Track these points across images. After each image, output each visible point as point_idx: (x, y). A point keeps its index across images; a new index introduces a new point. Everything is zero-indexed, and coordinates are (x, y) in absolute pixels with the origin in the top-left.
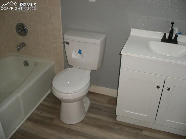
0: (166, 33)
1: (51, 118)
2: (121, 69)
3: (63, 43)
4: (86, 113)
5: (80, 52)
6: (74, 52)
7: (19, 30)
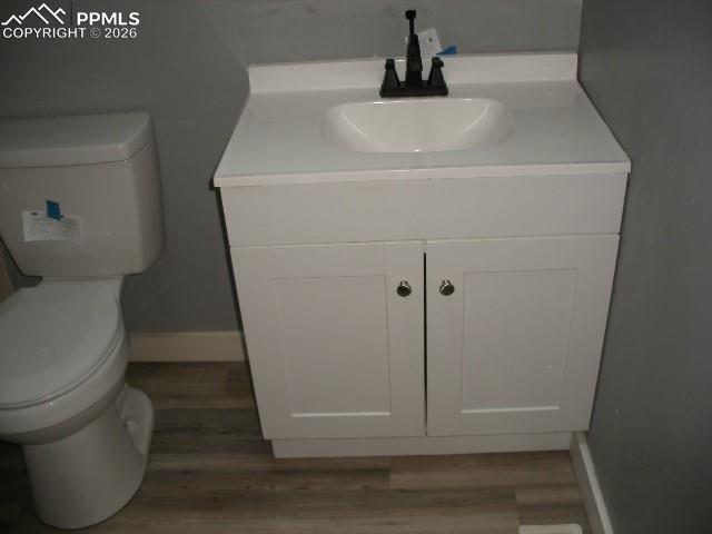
0: (392, 61)
4: (145, 459)
5: (53, 210)
6: (26, 215)
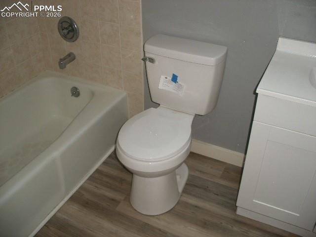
1: (113, 200)
2: (254, 122)
3: (143, 59)
4: (180, 195)
5: (175, 79)
6: (163, 77)
7: (63, 30)
